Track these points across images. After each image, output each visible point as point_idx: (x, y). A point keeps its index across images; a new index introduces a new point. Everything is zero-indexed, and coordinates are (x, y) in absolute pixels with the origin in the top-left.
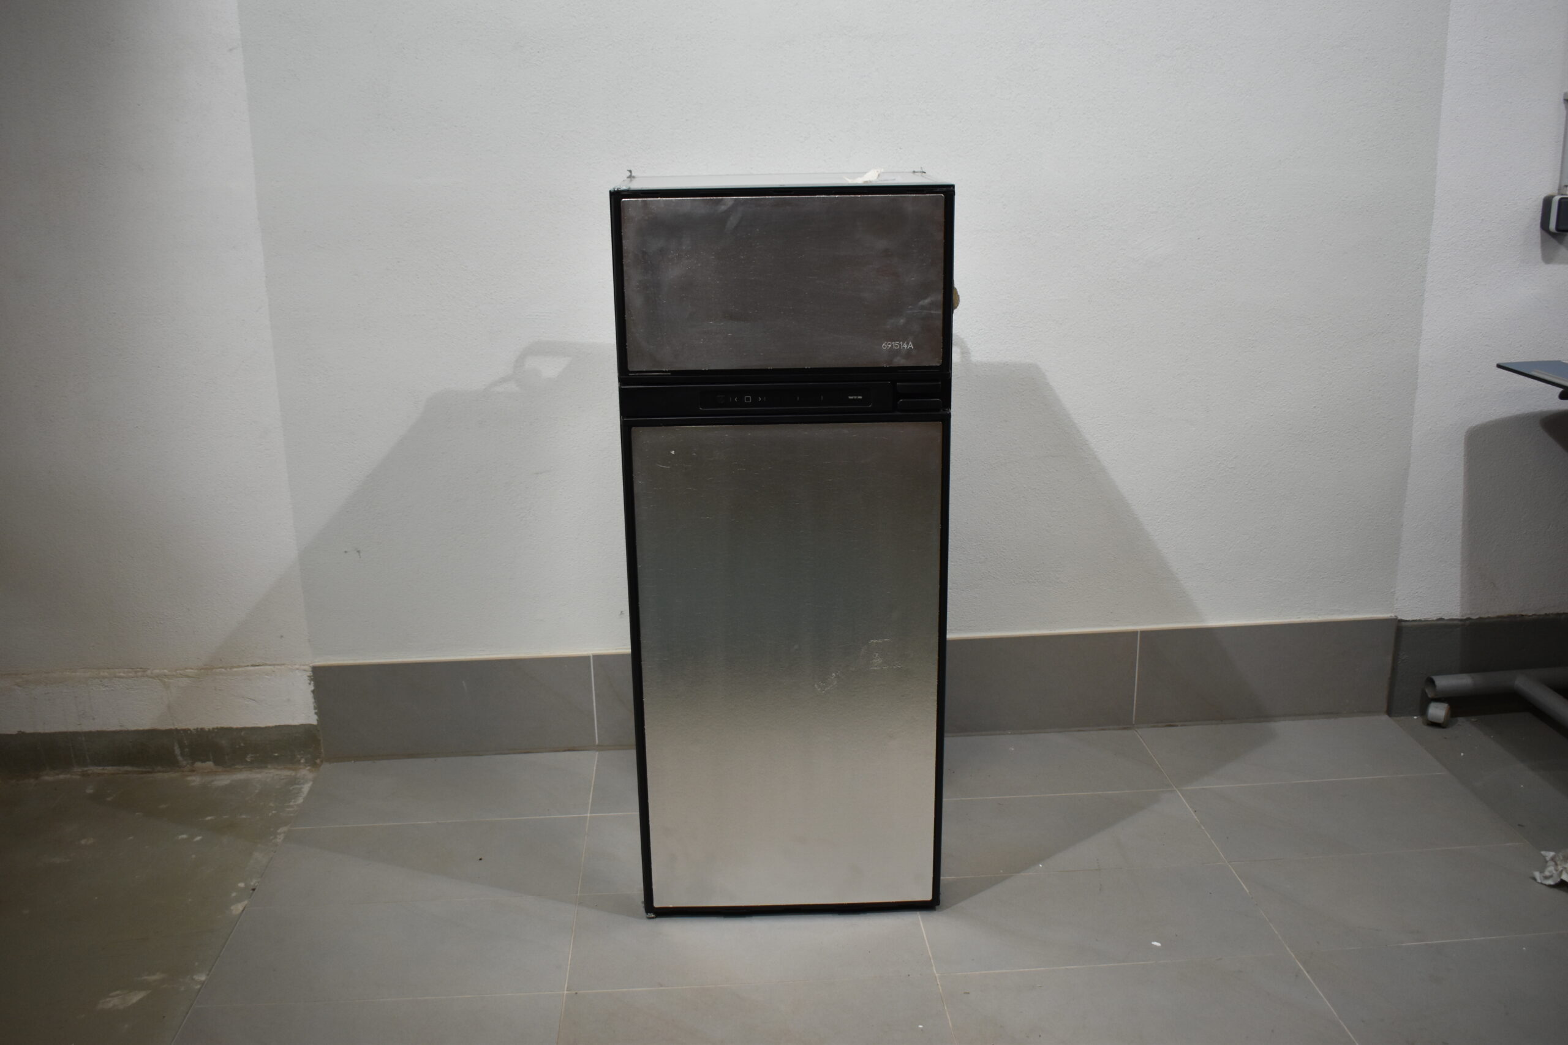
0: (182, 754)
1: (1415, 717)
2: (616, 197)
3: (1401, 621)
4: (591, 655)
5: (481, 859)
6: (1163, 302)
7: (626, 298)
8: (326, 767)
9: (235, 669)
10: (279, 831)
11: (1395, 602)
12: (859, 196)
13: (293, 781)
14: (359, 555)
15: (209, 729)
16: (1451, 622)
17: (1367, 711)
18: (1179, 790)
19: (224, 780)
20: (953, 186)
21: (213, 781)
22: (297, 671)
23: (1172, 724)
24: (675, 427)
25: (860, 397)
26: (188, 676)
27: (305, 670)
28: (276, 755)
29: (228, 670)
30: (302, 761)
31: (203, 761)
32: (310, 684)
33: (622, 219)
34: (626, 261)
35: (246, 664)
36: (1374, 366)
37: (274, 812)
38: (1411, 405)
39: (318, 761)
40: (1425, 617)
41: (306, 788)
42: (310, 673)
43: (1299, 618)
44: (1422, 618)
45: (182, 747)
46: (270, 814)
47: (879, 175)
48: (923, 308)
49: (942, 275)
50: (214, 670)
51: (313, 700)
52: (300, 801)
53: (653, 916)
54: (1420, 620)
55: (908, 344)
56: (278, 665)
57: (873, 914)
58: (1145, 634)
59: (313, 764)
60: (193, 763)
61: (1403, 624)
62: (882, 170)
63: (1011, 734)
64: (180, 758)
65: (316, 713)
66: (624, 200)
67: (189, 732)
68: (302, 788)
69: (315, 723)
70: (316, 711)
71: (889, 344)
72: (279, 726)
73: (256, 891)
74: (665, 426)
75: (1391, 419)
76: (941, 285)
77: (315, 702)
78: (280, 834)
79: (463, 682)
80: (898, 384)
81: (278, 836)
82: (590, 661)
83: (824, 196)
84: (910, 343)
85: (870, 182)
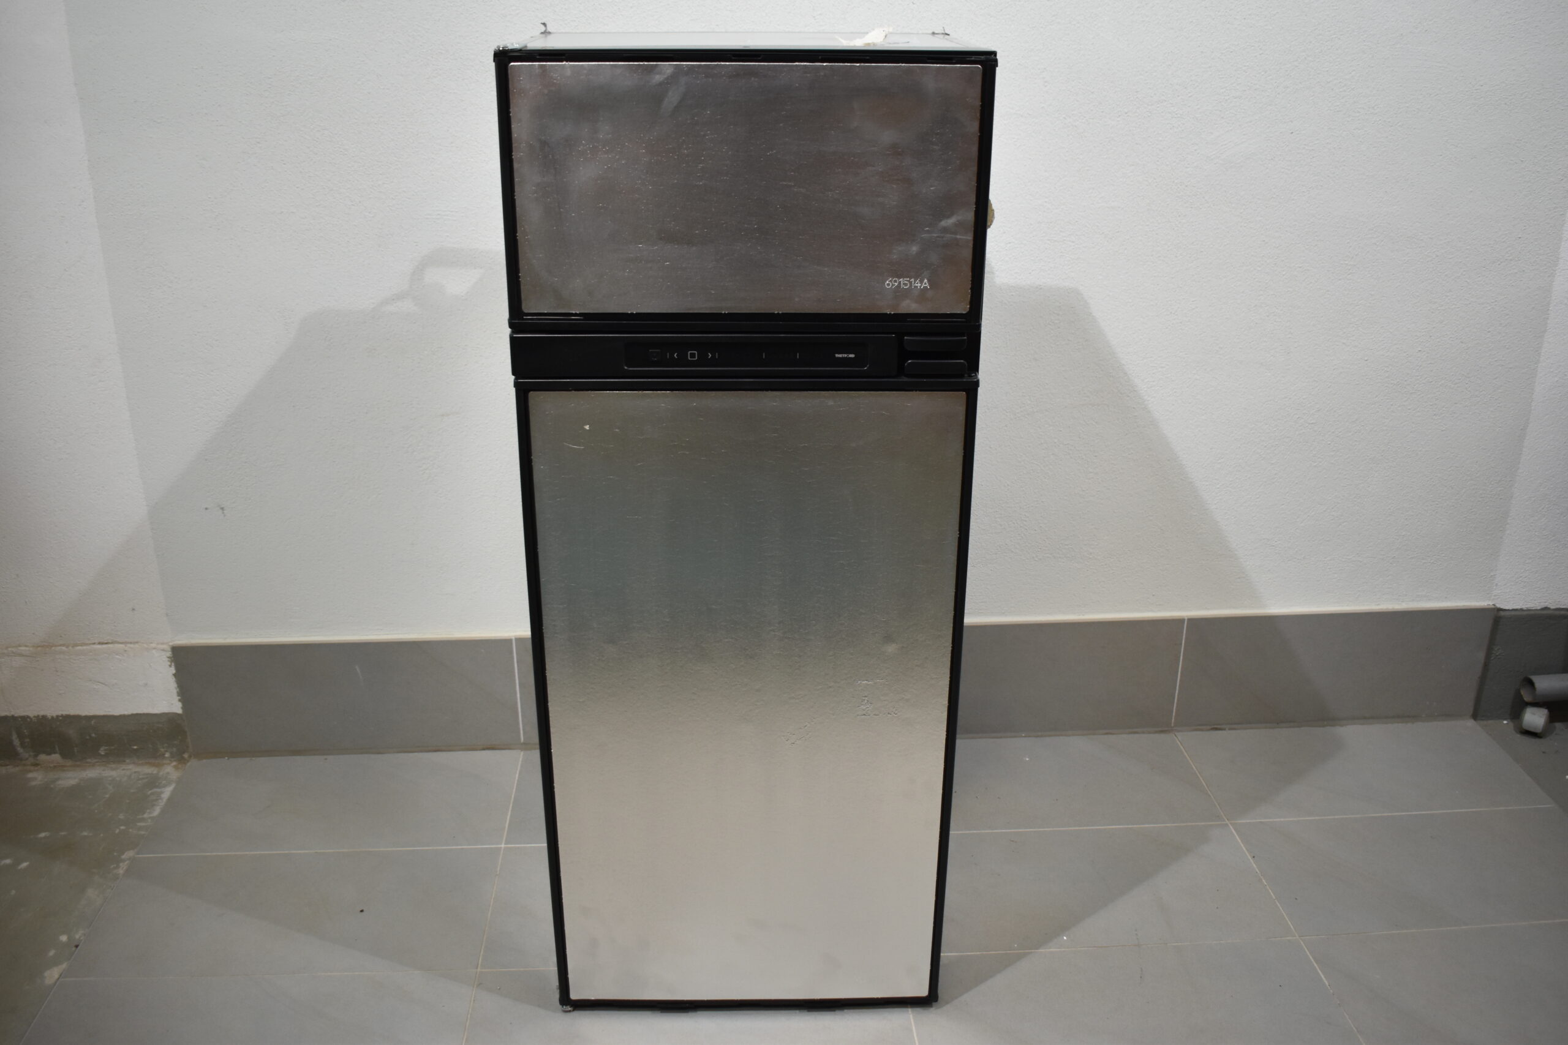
0: (22, 745)
1: (1505, 722)
2: (503, 58)
3: (1500, 610)
4: (513, 638)
5: (362, 911)
6: (1241, 213)
7: (518, 209)
8: (194, 763)
9: (80, 648)
10: (123, 857)
11: (1495, 587)
12: (858, 65)
13: (154, 782)
14: (223, 513)
15: (52, 717)
16: (1557, 613)
17: (1447, 715)
18: (1231, 823)
19: (70, 778)
20: (994, 53)
21: (58, 779)
22: (154, 651)
23: (1219, 727)
24: (589, 392)
25: (852, 356)
26: (21, 655)
27: (163, 650)
28: (135, 747)
29: (70, 648)
30: (167, 755)
31: (49, 754)
32: (170, 666)
33: (511, 92)
34: (516, 155)
35: (93, 642)
36: (1496, 301)
37: (122, 828)
38: (1537, 351)
39: (186, 756)
40: (1527, 606)
41: (167, 792)
42: (169, 654)
43: (1378, 605)
44: (1524, 607)
45: (20, 736)
46: (117, 831)
47: (886, 36)
48: (945, 230)
49: (974, 183)
50: (53, 648)
51: (175, 685)
52: (157, 811)
53: (570, 1009)
54: (1522, 610)
55: (921, 282)
56: (131, 643)
57: (852, 1011)
58: (1194, 622)
59: (180, 758)
60: (36, 756)
61: (1502, 613)
62: (891, 30)
63: (1025, 737)
64: (20, 750)
65: (180, 700)
66: (512, 64)
67: (28, 720)
68: (162, 793)
69: (180, 711)
70: (180, 698)
71: (895, 281)
72: (137, 714)
73: (79, 947)
74: (575, 390)
75: (1511, 368)
76: (973, 198)
77: (178, 687)
78: (123, 861)
79: (357, 667)
80: (906, 338)
81: (121, 864)
82: (512, 644)
83: (805, 64)
84: (926, 281)
85: (874, 44)
